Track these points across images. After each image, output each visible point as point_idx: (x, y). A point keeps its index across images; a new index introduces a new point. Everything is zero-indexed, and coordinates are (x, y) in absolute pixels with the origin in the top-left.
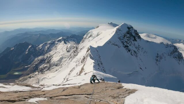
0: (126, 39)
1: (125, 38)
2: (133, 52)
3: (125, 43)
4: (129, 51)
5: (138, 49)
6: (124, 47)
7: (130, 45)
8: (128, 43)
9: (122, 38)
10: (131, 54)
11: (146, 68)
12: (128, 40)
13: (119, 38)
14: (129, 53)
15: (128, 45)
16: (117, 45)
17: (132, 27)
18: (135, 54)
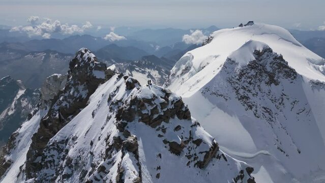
0: (244, 82)
1: (243, 79)
2: (260, 111)
3: (241, 92)
4: (251, 107)
5: (277, 104)
6: (239, 99)
7: (253, 95)
8: (249, 91)
9: (234, 80)
10: (255, 114)
11: (300, 152)
12: (250, 83)
13: (230, 81)
14: (251, 112)
15: (250, 95)
16: (221, 95)
17: (270, 49)
18: (267, 114)
